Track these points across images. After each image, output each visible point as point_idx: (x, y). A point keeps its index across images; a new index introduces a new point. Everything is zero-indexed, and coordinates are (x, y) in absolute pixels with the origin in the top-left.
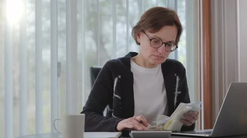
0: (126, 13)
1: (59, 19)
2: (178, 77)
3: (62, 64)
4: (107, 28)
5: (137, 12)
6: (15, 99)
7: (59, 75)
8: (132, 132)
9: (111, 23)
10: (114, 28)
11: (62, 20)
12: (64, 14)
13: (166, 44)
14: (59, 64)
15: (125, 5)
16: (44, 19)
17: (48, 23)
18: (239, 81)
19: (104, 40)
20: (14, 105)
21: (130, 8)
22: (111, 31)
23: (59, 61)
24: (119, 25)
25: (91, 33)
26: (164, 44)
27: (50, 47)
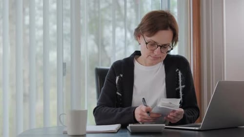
0: (124, 19)
1: (64, 24)
2: (180, 72)
3: (67, 65)
4: (107, 32)
5: (134, 17)
6: (25, 95)
7: (64, 74)
8: (130, 125)
9: (111, 28)
10: (114, 32)
11: (67, 25)
12: (69, 20)
13: (161, 47)
14: (64, 65)
15: (123, 12)
16: (51, 24)
17: (55, 27)
18: (226, 80)
19: (105, 43)
20: (24, 101)
21: (128, 14)
22: (111, 35)
23: (64, 62)
24: (118, 29)
25: (93, 37)
26: (159, 47)
27: (56, 49)
